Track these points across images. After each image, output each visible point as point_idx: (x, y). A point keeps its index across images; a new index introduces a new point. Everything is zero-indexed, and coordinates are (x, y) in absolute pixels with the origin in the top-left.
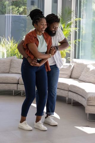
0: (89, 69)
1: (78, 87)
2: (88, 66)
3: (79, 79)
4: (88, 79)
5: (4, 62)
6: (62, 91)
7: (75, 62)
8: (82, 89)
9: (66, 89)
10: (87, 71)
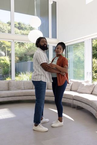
0: (83, 85)
1: (81, 97)
2: (82, 83)
3: (77, 91)
4: (84, 91)
5: (29, 83)
6: (68, 100)
7: (73, 81)
8: (85, 98)
9: (72, 98)
10: (83, 86)
